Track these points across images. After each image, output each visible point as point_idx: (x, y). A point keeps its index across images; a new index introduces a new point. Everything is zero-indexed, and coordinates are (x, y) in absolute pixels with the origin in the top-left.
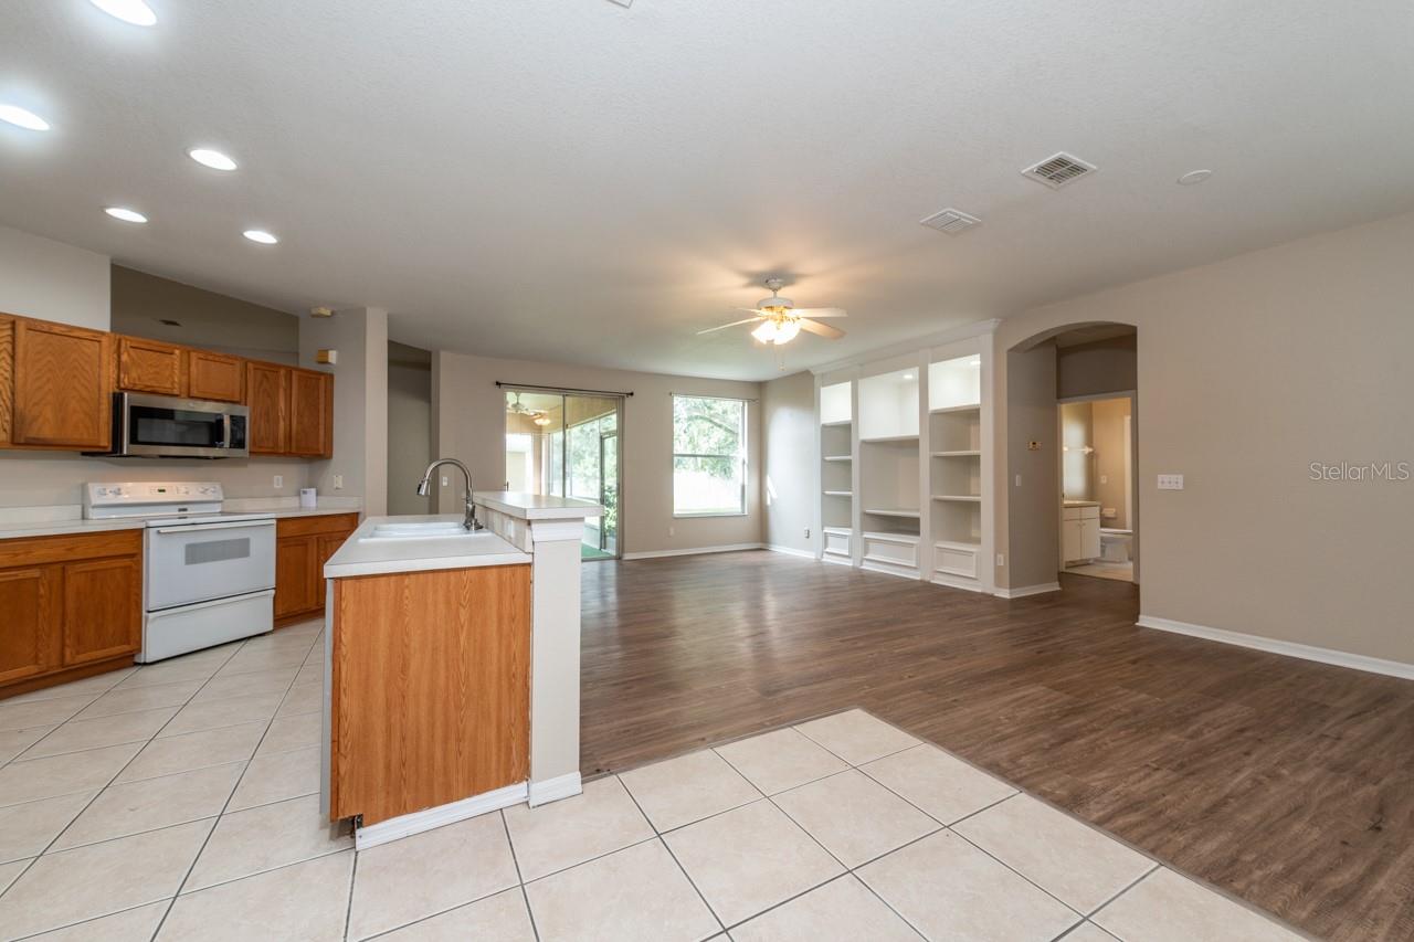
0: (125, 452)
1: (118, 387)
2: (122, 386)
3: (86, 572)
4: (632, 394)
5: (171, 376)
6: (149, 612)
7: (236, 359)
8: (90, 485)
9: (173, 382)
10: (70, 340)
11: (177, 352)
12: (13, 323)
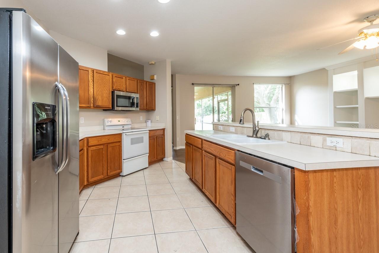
0: (115, 109)
1: (113, 89)
2: (114, 89)
3: (111, 147)
4: (238, 85)
5: (123, 85)
6: (124, 160)
7: (135, 79)
8: (105, 119)
9: (123, 87)
10: (104, 75)
11: (124, 78)
12: (93, 71)
